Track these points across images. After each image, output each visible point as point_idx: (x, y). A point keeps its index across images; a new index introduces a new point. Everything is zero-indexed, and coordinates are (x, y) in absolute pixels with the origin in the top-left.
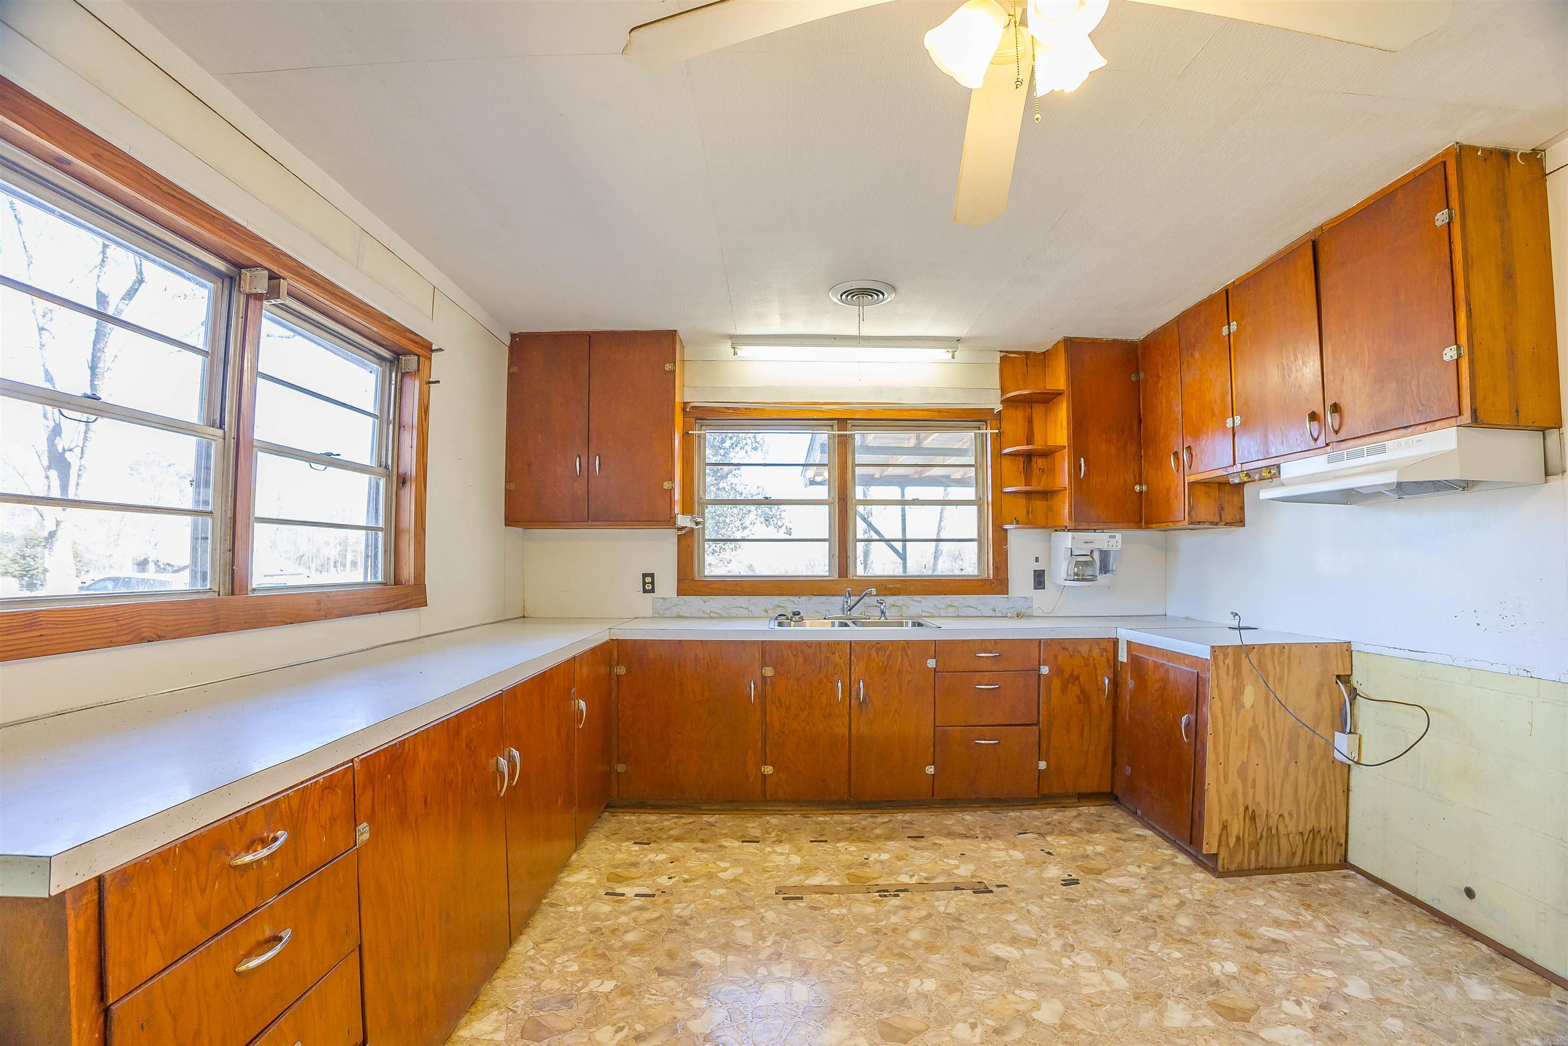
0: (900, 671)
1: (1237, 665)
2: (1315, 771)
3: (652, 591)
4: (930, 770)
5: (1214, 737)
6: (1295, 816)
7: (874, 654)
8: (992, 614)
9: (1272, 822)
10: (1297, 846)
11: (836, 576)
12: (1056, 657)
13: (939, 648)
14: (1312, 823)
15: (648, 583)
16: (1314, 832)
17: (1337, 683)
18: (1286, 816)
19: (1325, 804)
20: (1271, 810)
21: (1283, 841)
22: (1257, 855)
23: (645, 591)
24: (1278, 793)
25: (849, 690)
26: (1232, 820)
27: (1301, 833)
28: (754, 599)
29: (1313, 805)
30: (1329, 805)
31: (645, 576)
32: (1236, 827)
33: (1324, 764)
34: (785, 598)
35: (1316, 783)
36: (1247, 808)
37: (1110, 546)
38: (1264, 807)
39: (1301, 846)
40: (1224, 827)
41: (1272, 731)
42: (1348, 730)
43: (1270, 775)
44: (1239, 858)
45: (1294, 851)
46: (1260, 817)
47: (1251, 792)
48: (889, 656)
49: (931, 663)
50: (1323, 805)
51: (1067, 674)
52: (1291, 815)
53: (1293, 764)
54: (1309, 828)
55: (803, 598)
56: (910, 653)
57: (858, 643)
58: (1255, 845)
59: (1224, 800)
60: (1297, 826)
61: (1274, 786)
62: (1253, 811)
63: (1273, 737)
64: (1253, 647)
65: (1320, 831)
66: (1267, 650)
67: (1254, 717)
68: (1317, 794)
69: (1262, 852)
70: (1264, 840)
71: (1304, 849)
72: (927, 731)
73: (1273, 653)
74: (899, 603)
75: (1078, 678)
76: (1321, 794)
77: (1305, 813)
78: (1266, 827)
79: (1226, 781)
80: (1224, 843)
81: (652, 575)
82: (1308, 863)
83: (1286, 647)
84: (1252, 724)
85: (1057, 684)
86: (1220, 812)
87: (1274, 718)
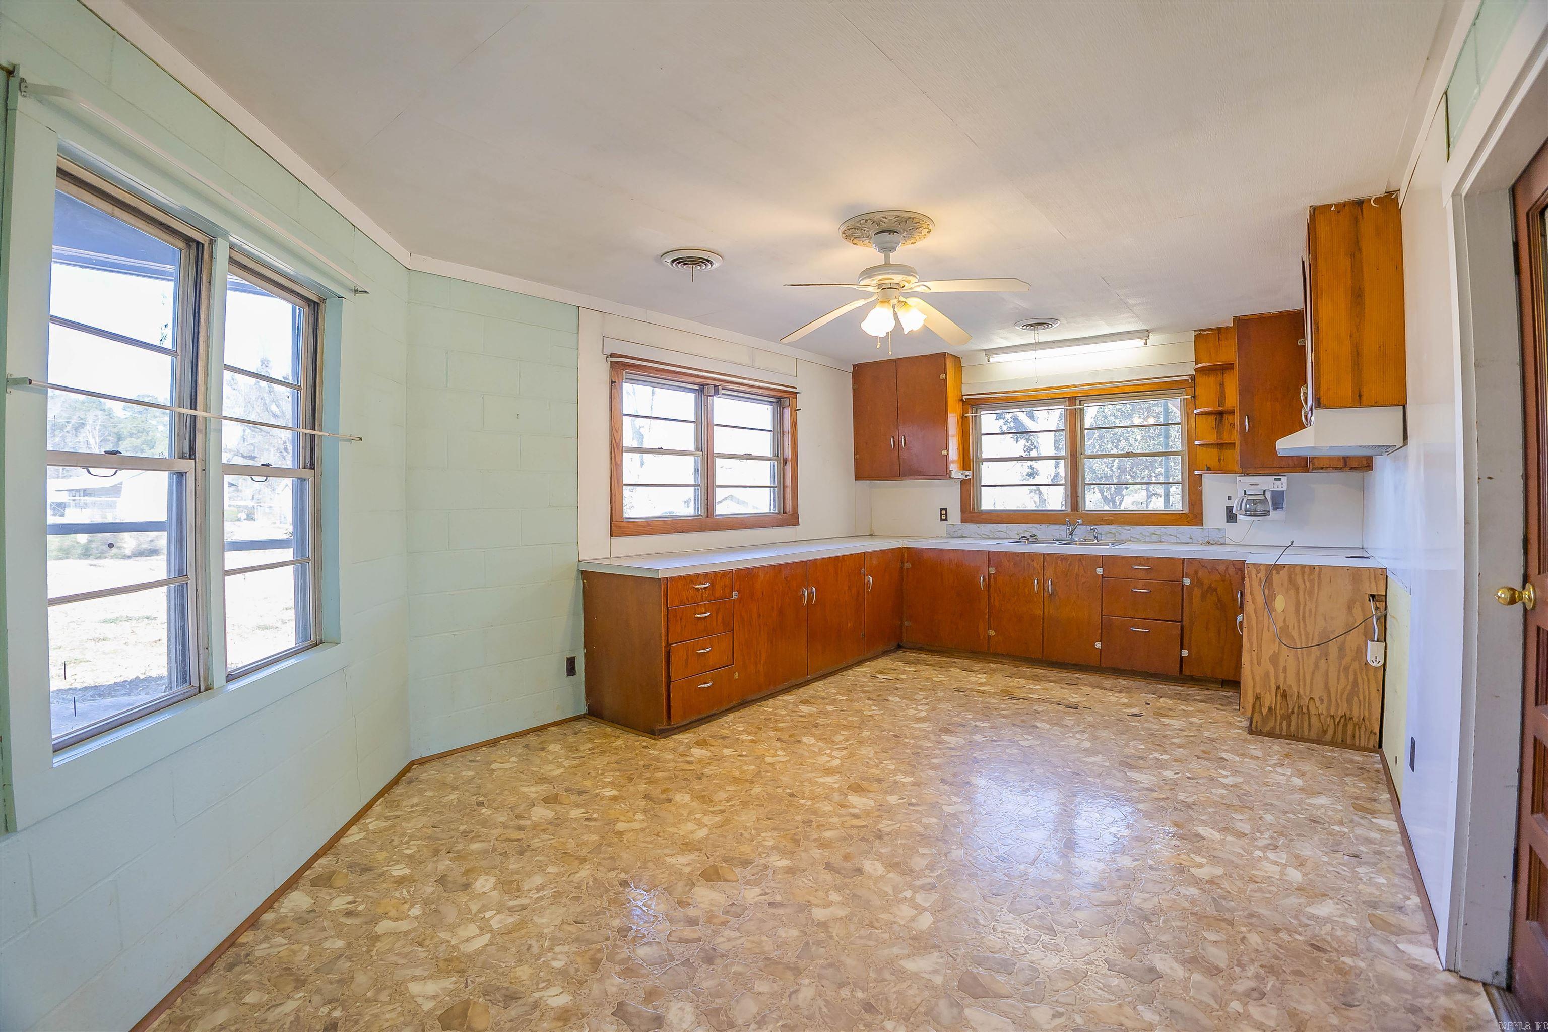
0: (1077, 575)
1: (1269, 580)
2: (1346, 669)
3: (946, 519)
4: (1098, 645)
5: (1248, 631)
6: (1326, 702)
7: (1059, 562)
8: (1190, 541)
9: (1304, 702)
10: (1328, 725)
11: (1069, 511)
12: (1196, 573)
13: (1105, 561)
14: (1343, 709)
15: (944, 514)
16: (1347, 718)
17: (1370, 600)
18: (1317, 700)
19: (1358, 697)
20: (1302, 693)
21: (1314, 719)
22: (1289, 725)
23: (942, 520)
24: (1308, 682)
25: (1042, 585)
26: (1265, 693)
27: (1333, 717)
28: (1010, 526)
29: (1345, 696)
30: (1361, 698)
31: (941, 510)
32: (1269, 700)
33: (1355, 665)
34: (1031, 525)
35: (1347, 677)
36: (1278, 688)
37: (1276, 487)
38: (1295, 689)
39: (1332, 726)
40: (1258, 698)
41: (1303, 633)
42: (1376, 639)
43: (1301, 666)
44: (1271, 724)
45: (1325, 729)
46: (1291, 696)
47: (1282, 676)
48: (1070, 565)
49: (1099, 571)
50: (1355, 698)
51: (1206, 587)
52: (1321, 700)
53: (1323, 661)
54: (1340, 713)
55: (1043, 526)
56: (1084, 564)
57: (1049, 555)
58: (1287, 717)
59: (1257, 678)
60: (1328, 709)
61: (1304, 675)
62: (1285, 691)
63: (1303, 637)
64: (1284, 566)
65: (1352, 718)
66: (1298, 570)
67: (1285, 619)
68: (1349, 687)
69: (1293, 724)
70: (1295, 715)
71: (1335, 730)
72: (1097, 619)
73: (1303, 573)
74: (1113, 531)
75: (1216, 590)
76: (1353, 688)
77: (1337, 701)
78: (1296, 706)
79: (1259, 664)
80: (1257, 710)
81: (946, 509)
82: (1340, 740)
83: (1317, 569)
84: (1282, 624)
85: (1197, 592)
86: (1254, 686)
87: (1304, 622)
